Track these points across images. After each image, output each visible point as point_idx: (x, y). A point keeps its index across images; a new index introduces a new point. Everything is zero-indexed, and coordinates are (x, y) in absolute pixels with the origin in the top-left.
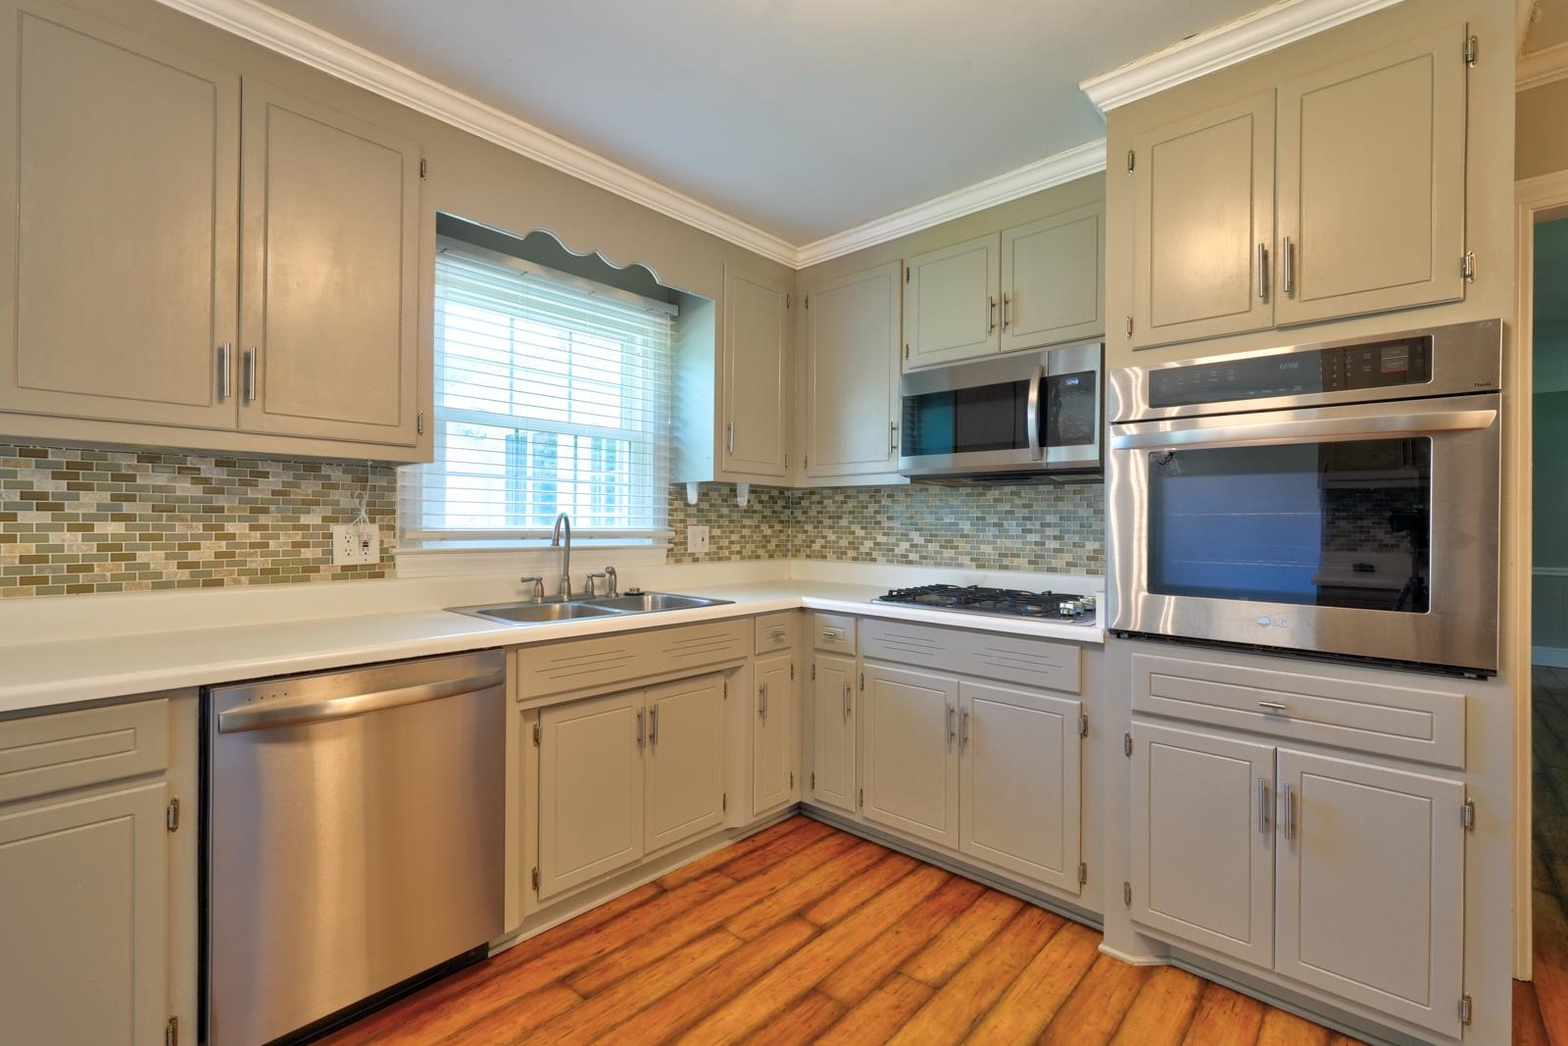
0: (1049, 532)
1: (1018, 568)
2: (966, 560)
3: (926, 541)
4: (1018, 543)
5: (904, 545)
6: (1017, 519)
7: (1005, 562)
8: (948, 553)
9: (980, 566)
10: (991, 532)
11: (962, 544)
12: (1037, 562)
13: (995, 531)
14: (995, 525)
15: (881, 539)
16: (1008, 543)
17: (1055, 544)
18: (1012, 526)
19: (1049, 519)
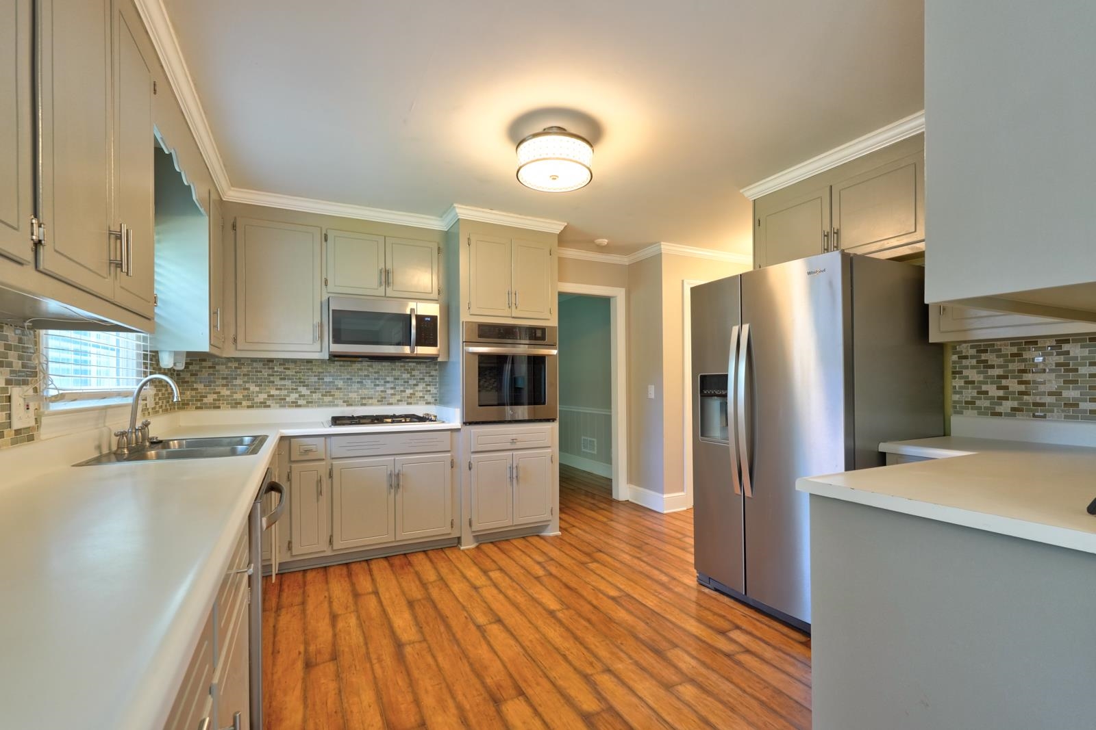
0: (388, 385)
1: (371, 405)
2: (340, 402)
3: (311, 392)
4: (372, 392)
5: (294, 396)
6: (371, 379)
7: (364, 401)
8: (327, 399)
9: (350, 405)
10: (355, 386)
11: (337, 394)
12: (381, 401)
13: (359, 385)
14: (358, 382)
15: (273, 392)
16: (366, 392)
17: (392, 392)
18: (368, 383)
19: (388, 379)
